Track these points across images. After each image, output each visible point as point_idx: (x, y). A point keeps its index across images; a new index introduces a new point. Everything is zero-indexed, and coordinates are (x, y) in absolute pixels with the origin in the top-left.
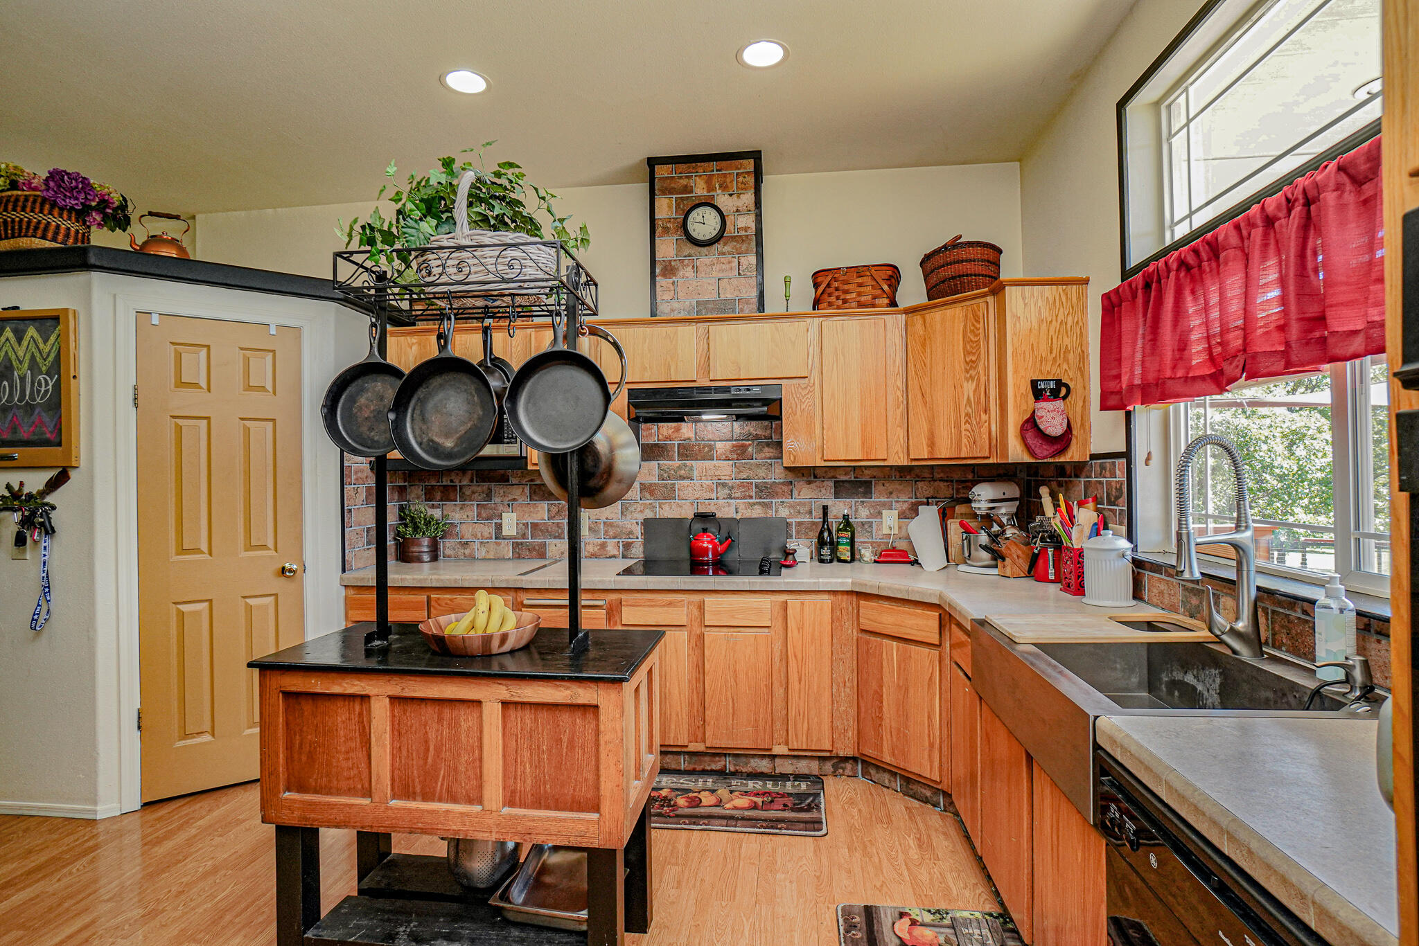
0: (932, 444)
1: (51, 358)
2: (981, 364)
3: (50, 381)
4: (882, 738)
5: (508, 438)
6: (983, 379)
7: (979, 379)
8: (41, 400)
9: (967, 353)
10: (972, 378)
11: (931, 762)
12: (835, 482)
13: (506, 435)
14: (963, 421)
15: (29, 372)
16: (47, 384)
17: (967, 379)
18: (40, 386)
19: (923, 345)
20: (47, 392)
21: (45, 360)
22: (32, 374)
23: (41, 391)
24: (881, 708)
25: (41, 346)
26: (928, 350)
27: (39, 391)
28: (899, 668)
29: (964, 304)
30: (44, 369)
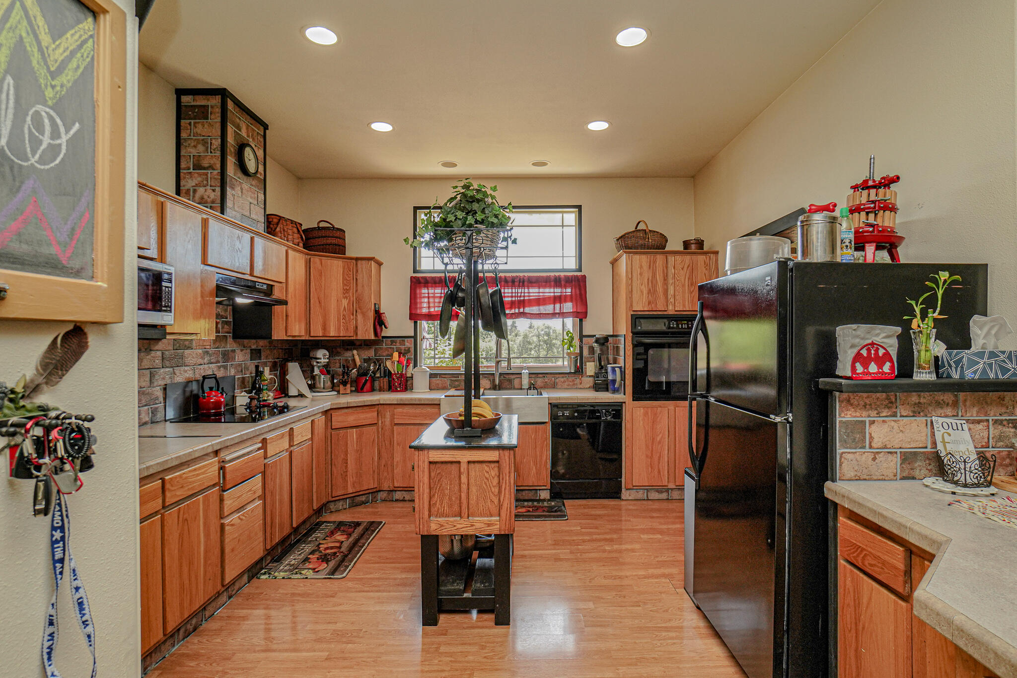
0: (325, 328)
1: (67, 78)
2: (351, 291)
3: (62, 129)
4: (347, 482)
5: (165, 306)
6: (352, 299)
7: (350, 298)
8: (41, 161)
9: (344, 285)
10: (346, 297)
11: (374, 480)
12: (251, 350)
13: (163, 303)
14: (342, 318)
15: (9, 80)
16: (55, 134)
17: (344, 298)
18: (40, 128)
19: (321, 275)
20: (54, 150)
21: (54, 75)
22: (17, 88)
23: (40, 142)
24: (346, 467)
25: (45, 39)
26: (323, 278)
27: (36, 143)
28: (357, 442)
29: (344, 260)
30: (49, 93)
